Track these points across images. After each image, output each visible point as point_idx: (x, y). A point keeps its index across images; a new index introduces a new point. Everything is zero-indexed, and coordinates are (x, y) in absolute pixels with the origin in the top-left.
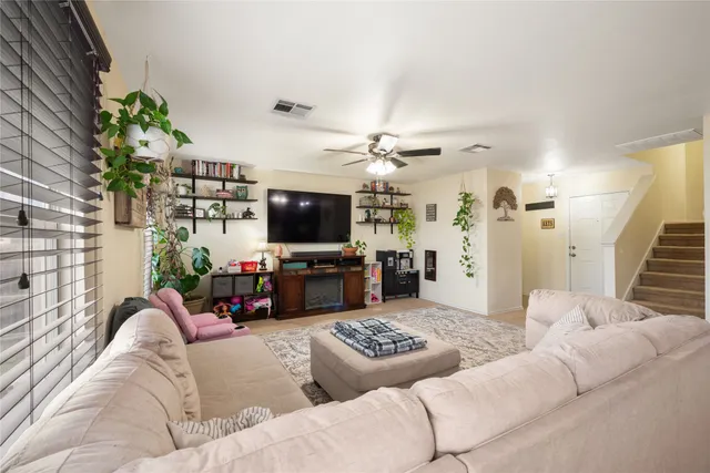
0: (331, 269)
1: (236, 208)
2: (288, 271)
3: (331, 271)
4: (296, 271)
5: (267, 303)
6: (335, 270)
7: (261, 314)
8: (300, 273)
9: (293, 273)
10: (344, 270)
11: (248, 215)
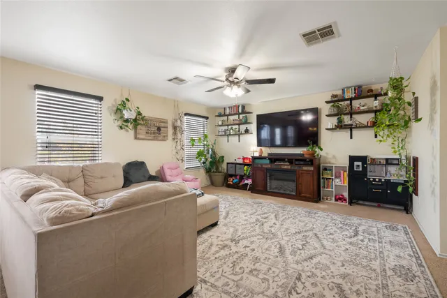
0: (286, 166)
1: (243, 128)
2: (258, 164)
3: (285, 167)
4: (262, 165)
5: (249, 182)
6: (289, 167)
7: (244, 187)
8: (264, 166)
9: (259, 166)
10: (296, 168)
11: (247, 131)
